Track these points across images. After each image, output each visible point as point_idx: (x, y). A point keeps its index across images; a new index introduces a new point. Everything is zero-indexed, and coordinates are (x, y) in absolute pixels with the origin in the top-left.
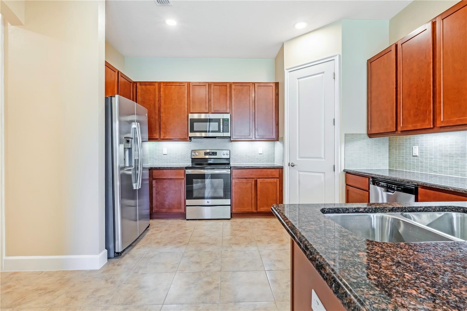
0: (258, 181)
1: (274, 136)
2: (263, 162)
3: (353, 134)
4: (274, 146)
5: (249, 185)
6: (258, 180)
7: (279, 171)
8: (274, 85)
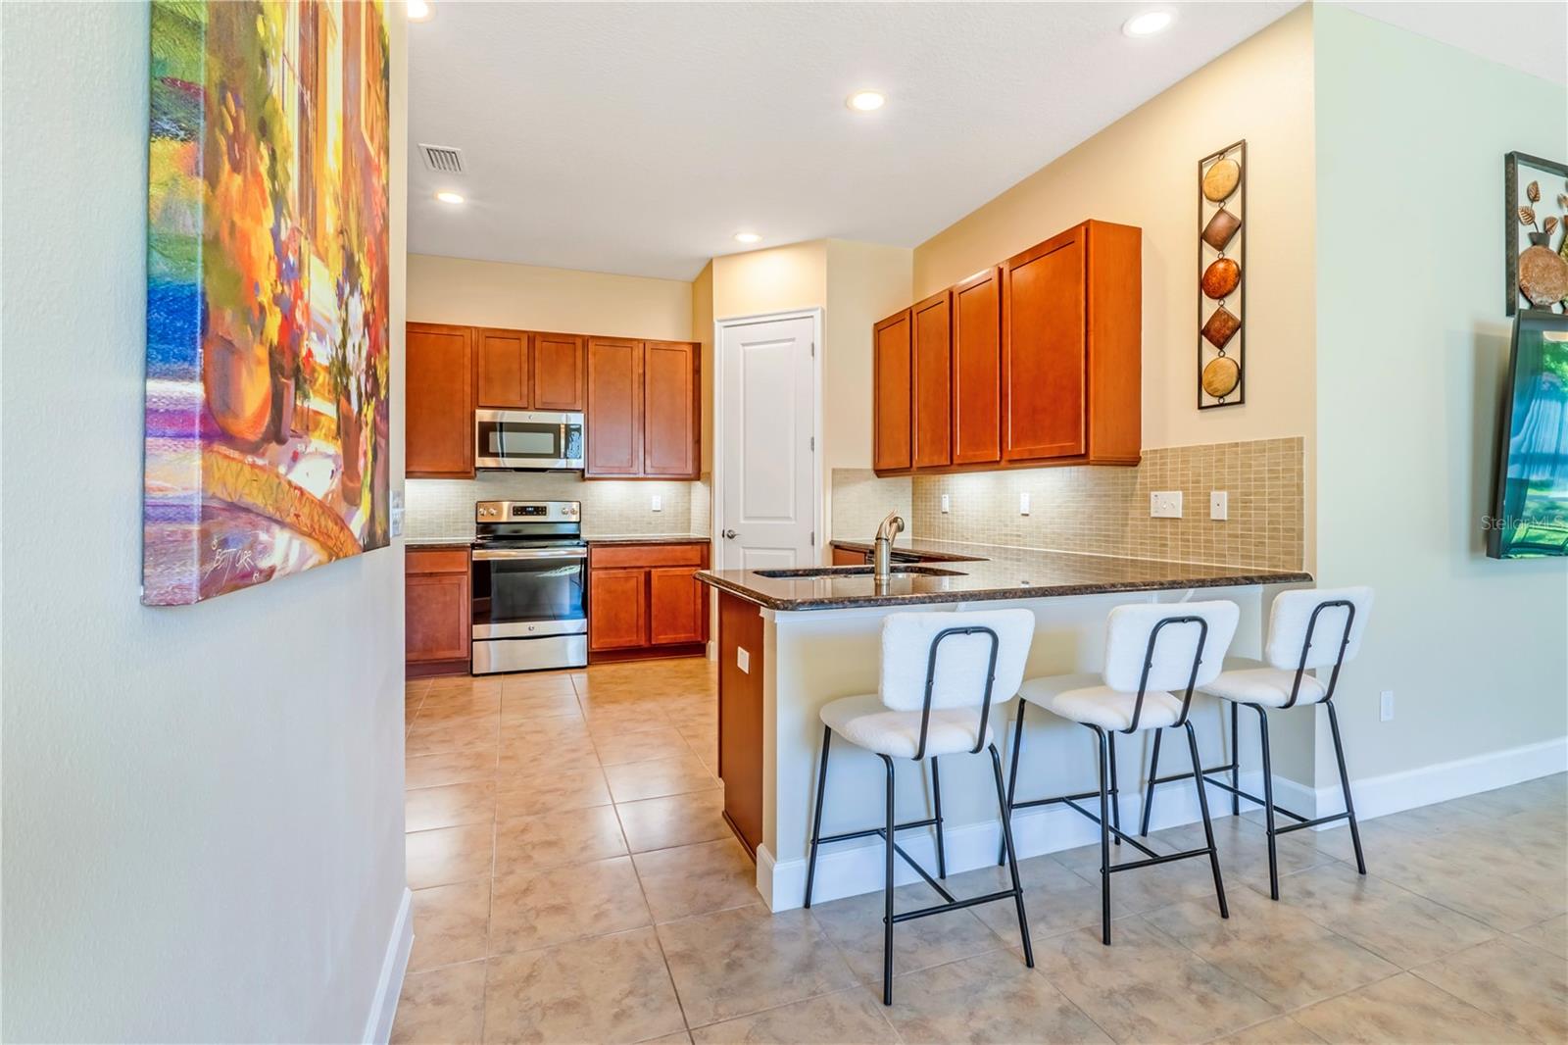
0: (653, 573)
1: (690, 470)
2: (662, 532)
3: (847, 470)
4: (690, 493)
5: (633, 582)
6: (653, 570)
7: (702, 551)
8: (688, 349)
